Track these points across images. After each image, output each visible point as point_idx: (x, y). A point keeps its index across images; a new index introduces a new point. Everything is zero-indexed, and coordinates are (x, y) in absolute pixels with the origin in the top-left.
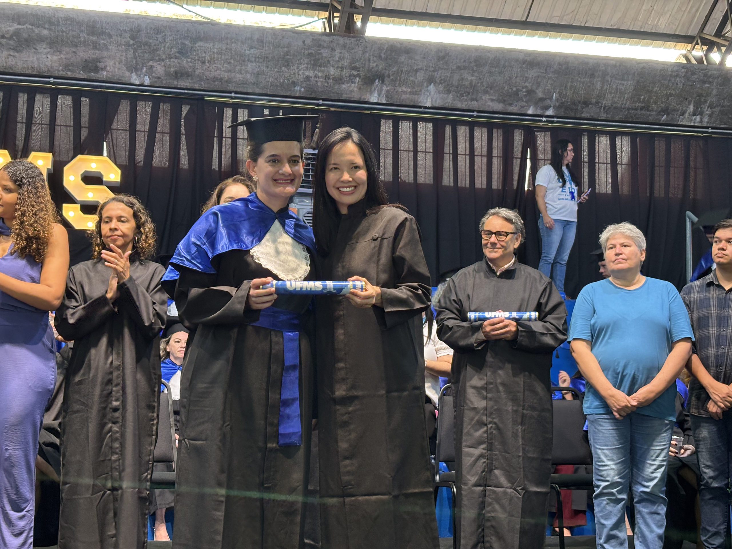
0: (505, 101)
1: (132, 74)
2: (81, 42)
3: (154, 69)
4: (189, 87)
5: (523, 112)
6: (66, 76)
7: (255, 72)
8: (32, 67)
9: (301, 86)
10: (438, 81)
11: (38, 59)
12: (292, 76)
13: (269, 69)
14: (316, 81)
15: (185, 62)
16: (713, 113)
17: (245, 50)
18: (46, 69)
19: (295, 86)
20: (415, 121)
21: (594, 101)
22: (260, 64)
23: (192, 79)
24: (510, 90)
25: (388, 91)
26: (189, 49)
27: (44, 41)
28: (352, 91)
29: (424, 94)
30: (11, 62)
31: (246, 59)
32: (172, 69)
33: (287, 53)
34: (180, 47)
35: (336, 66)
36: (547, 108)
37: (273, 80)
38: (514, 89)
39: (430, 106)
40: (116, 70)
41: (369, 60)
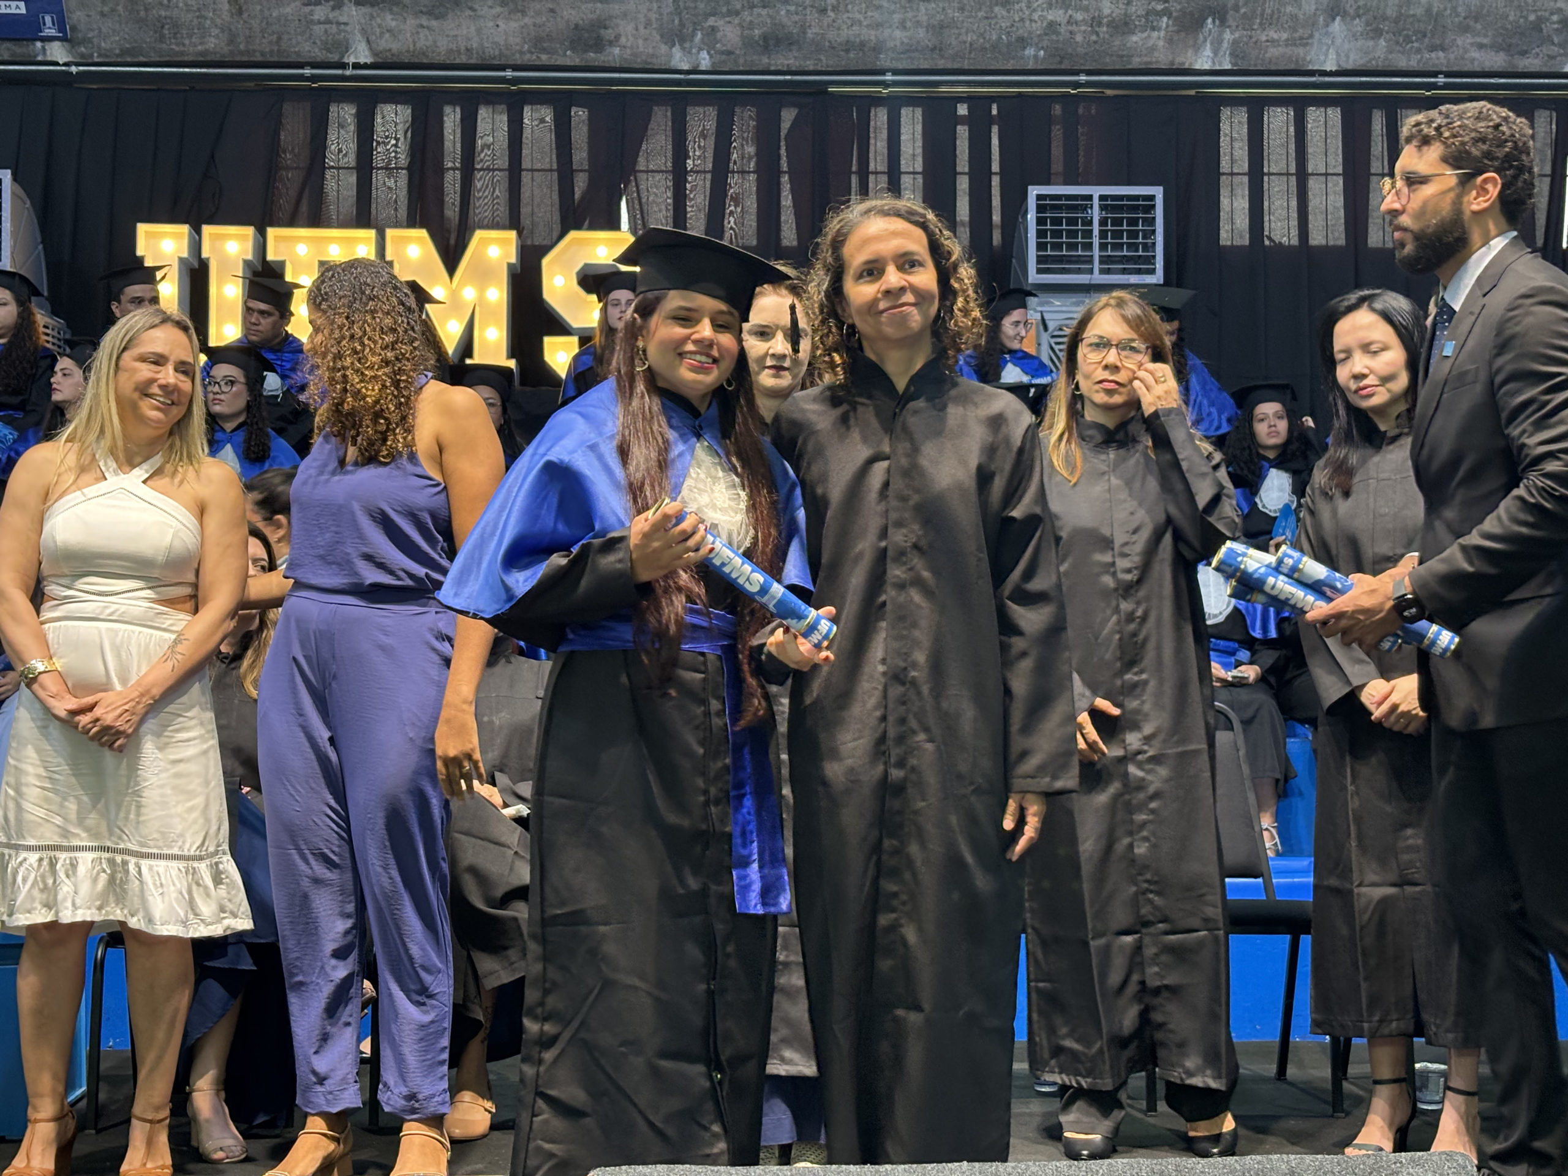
0: (1510, 46)
1: (674, 49)
3: (719, 35)
4: (794, 69)
5: (1553, 70)
6: (539, 63)
7: (934, 22)
8: (467, 50)
9: (1037, 44)
10: (1352, 11)
11: (479, 31)
12: (1016, 25)
13: (966, 13)
14: (1071, 33)
15: (783, 13)
18: (497, 52)
19: (1025, 48)
20: (1300, 106)
22: (947, 5)
23: (800, 50)
24: (1522, 20)
25: (1235, 42)
28: (1153, 49)
29: (1320, 42)
30: (424, 40)
32: (757, 32)
37: (975, 38)
38: (1532, 17)
39: (1334, 69)
40: (640, 42)
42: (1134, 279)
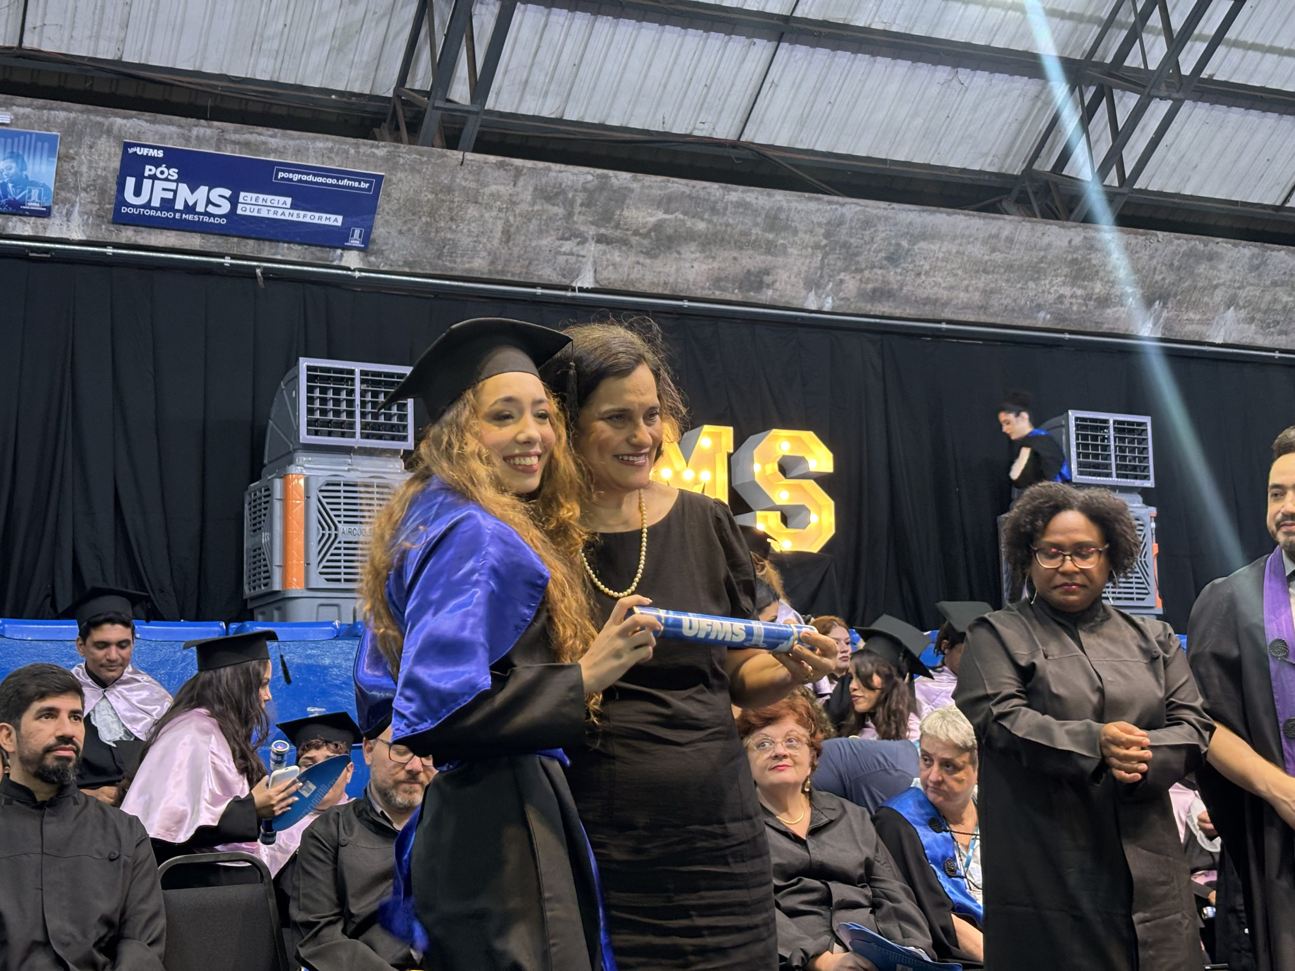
1: (810, 294)
2: (749, 242)
3: (843, 286)
6: (712, 297)
7: (988, 289)
9: (1047, 310)
10: (1240, 303)
11: (677, 270)
12: (1040, 295)
13: (1010, 284)
14: (1071, 304)
17: (983, 255)
19: (1039, 312)
22: (999, 277)
23: (895, 300)
25: (1168, 319)
26: (903, 254)
27: (695, 241)
28: (1118, 319)
29: (1217, 323)
30: (636, 273)
31: (981, 269)
32: (870, 286)
33: (1041, 260)
34: (892, 249)
35: (1106, 279)
37: (1010, 302)
39: (1221, 342)
40: (789, 287)
41: (1155, 269)
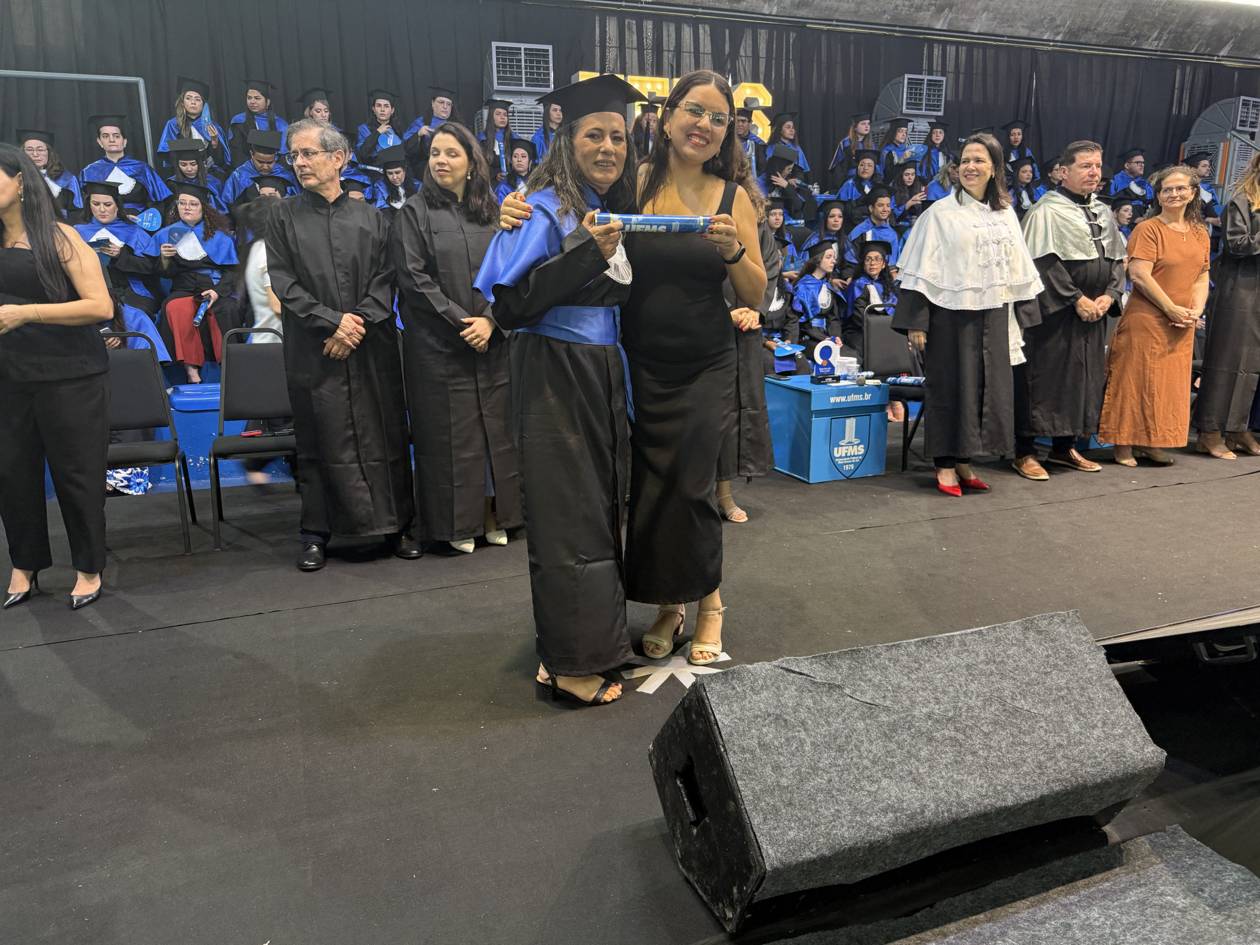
3: (783, 0)
5: (1040, 38)
6: (714, 7)
7: (859, 1)
12: (886, 5)
16: (1168, 39)
19: (884, 15)
20: (958, 44)
21: (1093, 27)
23: (810, 8)
25: (951, 19)
28: (925, 19)
32: (797, 0)
36: (1057, 34)
37: (870, 9)
38: (1042, 17)
42: (935, 113)
